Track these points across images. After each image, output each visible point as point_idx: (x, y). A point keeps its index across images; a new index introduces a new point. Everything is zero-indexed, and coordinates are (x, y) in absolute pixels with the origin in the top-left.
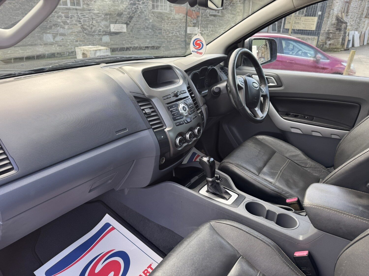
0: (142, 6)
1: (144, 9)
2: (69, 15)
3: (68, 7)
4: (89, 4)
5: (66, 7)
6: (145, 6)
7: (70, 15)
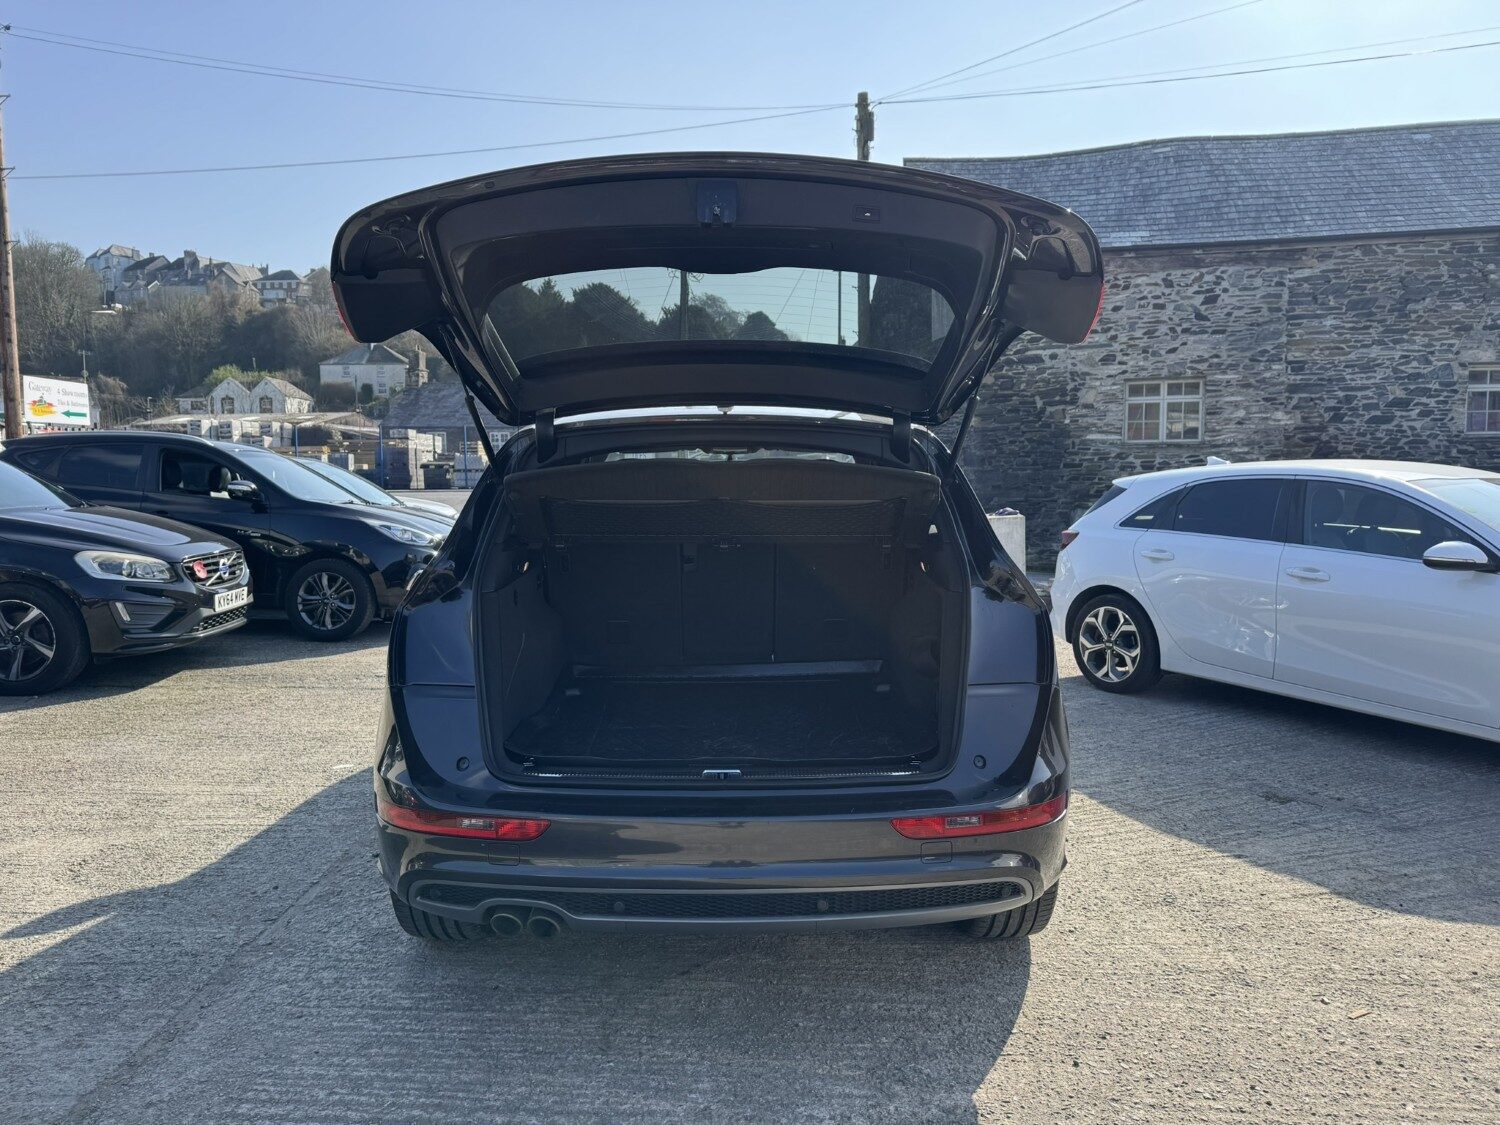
0: (1418, 425)
1: (1428, 433)
2: (1156, 462)
3: (1160, 441)
4: (1219, 431)
5: (1156, 441)
6: (1432, 423)
7: (1158, 460)
